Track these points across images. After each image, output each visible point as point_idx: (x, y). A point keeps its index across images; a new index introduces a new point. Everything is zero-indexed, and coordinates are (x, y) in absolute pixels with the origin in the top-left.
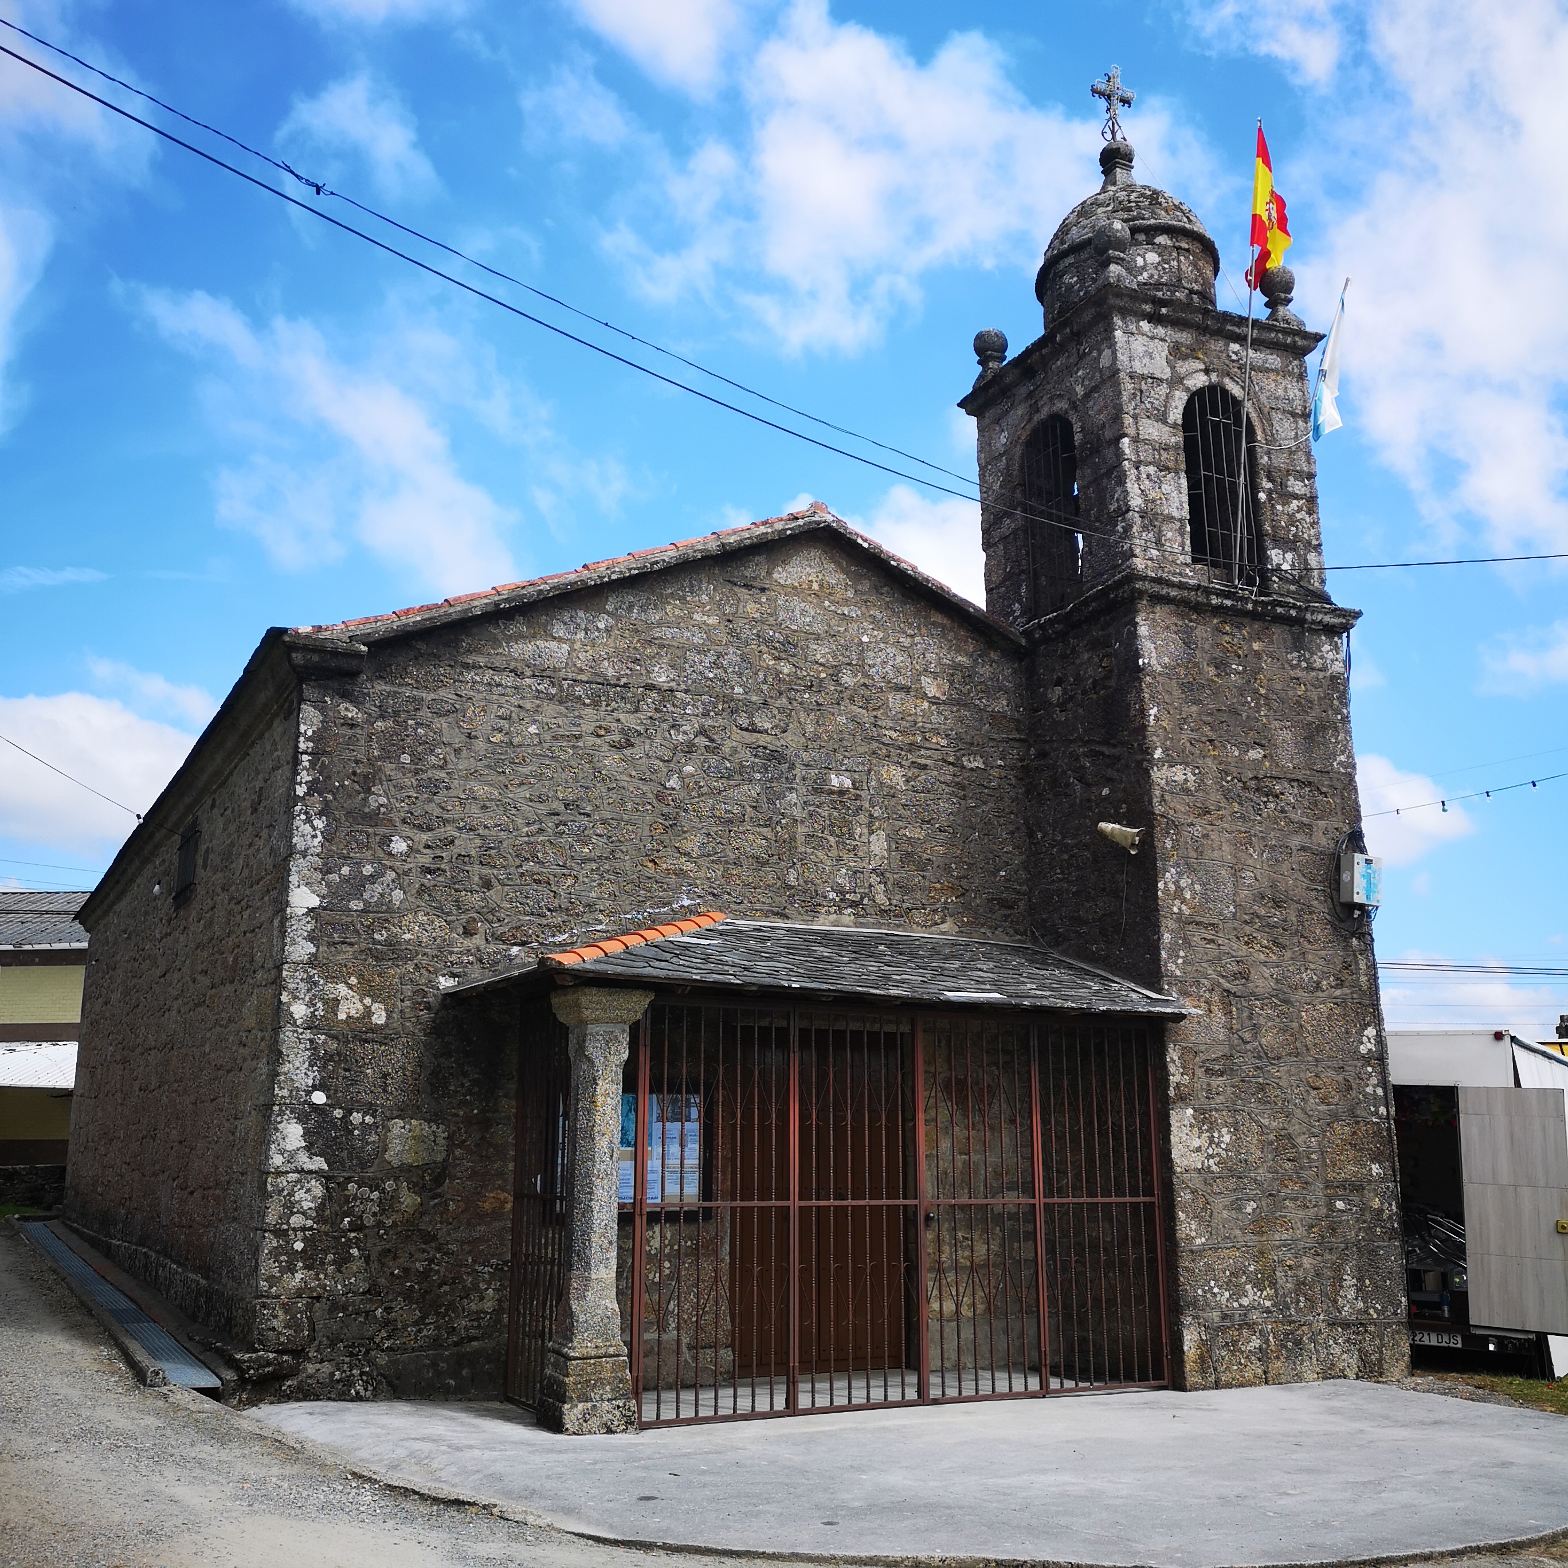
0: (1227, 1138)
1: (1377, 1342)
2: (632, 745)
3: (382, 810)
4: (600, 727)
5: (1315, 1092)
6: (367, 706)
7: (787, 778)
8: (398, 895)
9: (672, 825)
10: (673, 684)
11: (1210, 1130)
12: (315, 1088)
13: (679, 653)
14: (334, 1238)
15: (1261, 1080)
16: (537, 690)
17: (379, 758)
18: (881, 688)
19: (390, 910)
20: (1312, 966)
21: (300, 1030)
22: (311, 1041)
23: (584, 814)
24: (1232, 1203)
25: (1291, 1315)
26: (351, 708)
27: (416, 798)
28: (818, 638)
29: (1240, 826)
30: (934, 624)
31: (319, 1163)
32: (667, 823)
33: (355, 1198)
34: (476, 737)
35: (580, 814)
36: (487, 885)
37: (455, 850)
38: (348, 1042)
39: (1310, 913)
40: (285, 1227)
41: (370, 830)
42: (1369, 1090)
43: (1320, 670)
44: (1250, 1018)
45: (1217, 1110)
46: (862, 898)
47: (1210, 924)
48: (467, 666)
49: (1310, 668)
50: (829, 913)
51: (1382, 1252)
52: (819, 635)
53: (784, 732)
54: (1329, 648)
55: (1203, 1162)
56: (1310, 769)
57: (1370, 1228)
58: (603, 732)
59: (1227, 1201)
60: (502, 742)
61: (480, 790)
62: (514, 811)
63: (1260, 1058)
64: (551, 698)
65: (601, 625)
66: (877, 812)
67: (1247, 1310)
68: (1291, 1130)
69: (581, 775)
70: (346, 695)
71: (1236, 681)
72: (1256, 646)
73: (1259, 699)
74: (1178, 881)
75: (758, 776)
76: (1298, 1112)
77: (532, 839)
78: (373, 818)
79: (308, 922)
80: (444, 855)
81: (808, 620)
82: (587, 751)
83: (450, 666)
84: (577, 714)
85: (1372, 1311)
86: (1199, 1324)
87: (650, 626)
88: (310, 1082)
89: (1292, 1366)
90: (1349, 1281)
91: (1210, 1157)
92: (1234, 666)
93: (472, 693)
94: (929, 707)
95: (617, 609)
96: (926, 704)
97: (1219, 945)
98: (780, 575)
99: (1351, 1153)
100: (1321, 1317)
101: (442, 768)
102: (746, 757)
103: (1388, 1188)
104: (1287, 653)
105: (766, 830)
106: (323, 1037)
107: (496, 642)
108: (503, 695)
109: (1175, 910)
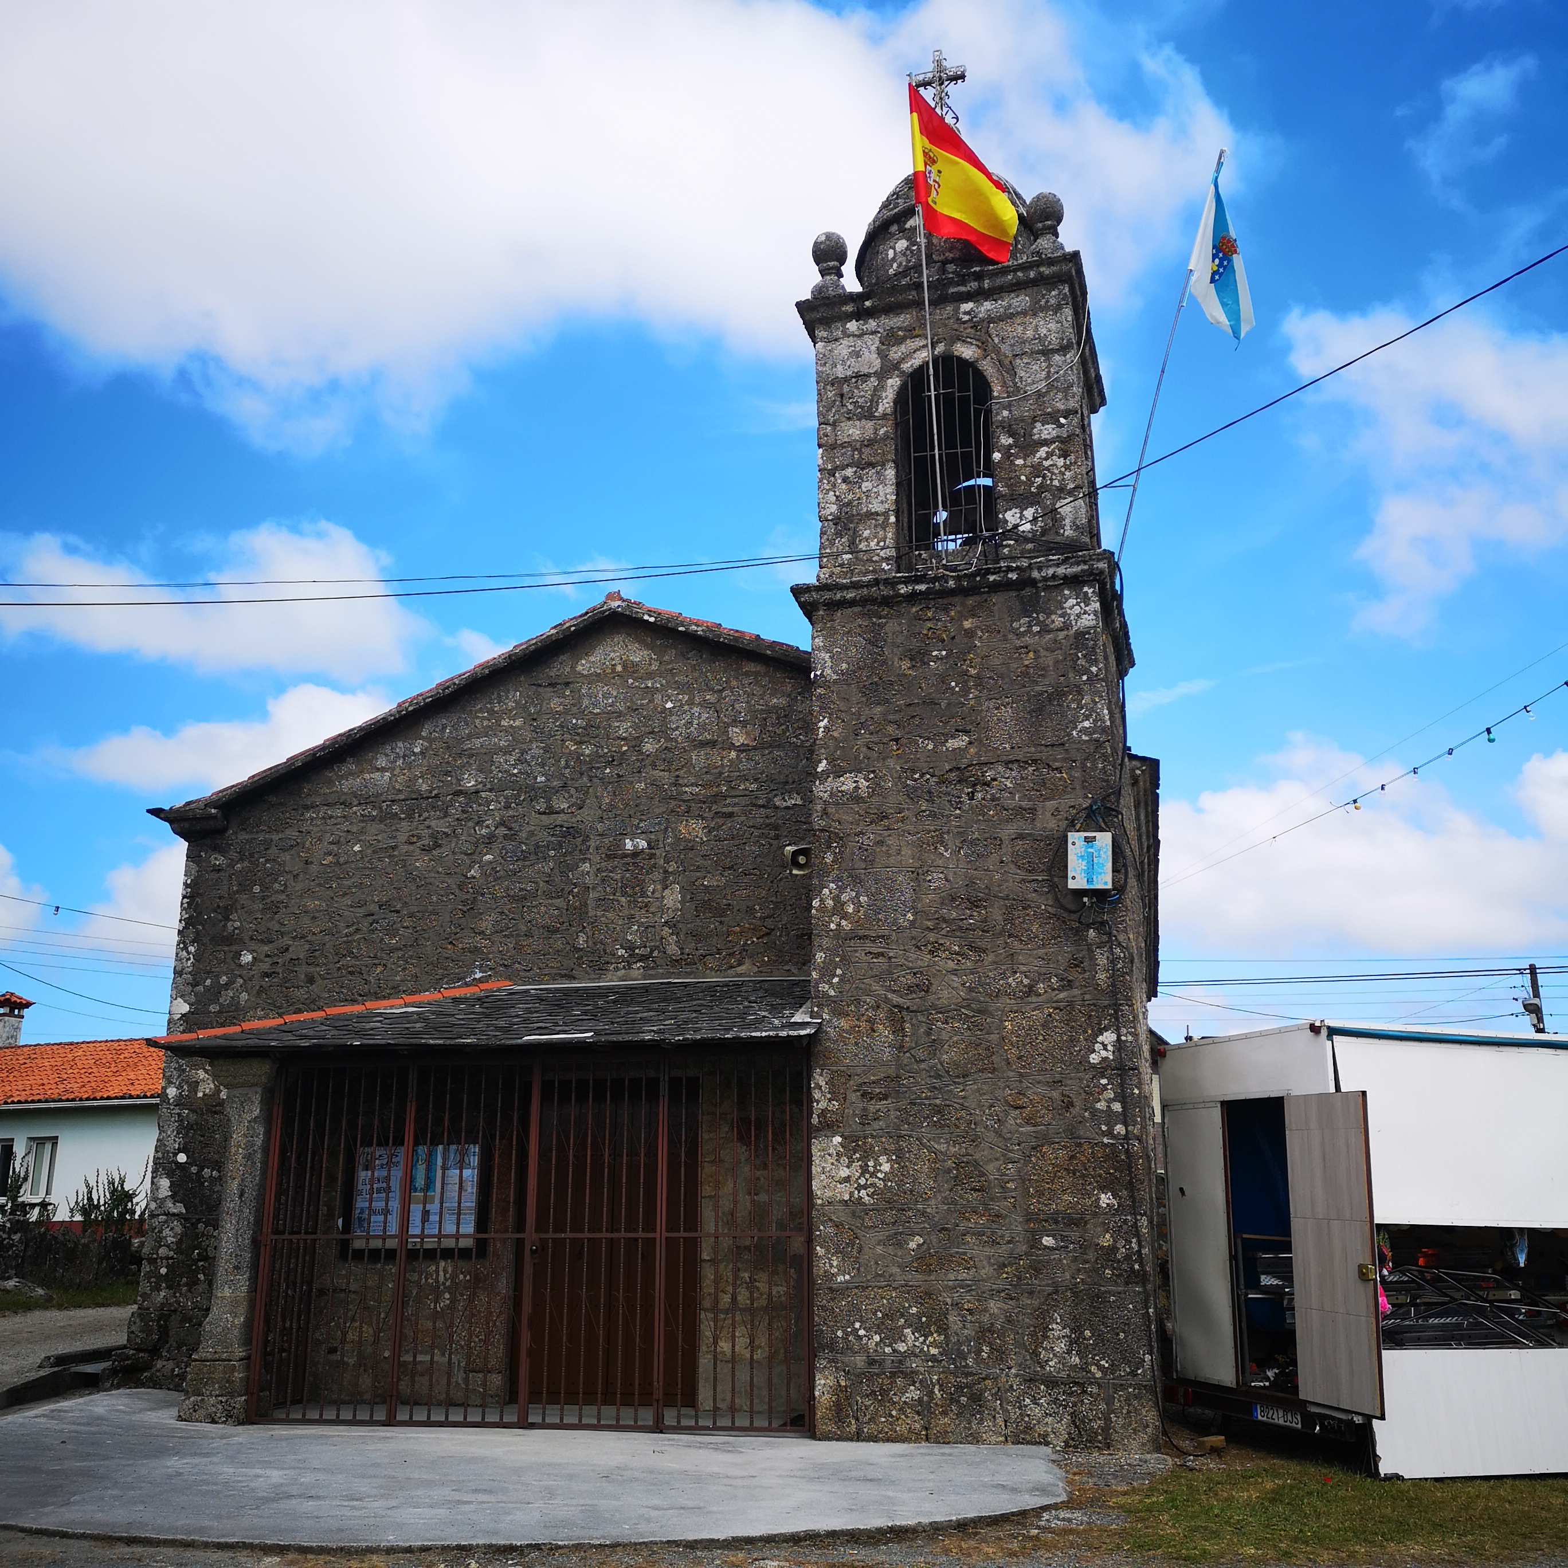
0: (886, 1167)
1: (1103, 1406)
2: (440, 846)
3: (237, 931)
4: (413, 836)
5: (1018, 1112)
6: (231, 853)
7: (580, 850)
8: (244, 996)
9: (470, 908)
10: (480, 786)
11: (864, 1158)
12: (180, 1151)
13: (486, 758)
14: (188, 1265)
15: (938, 1102)
16: (362, 815)
17: (237, 892)
18: (684, 748)
19: (237, 1009)
20: (1023, 968)
21: (172, 1107)
22: (179, 1115)
23: (394, 911)
24: (889, 1238)
25: (967, 1366)
26: (219, 857)
27: (262, 919)
28: (620, 715)
29: (930, 825)
30: (747, 674)
31: (180, 1208)
32: (465, 909)
33: (203, 1235)
34: (312, 863)
35: (391, 911)
36: (311, 980)
37: (289, 956)
38: (203, 1114)
39: (1024, 908)
40: (155, 1256)
41: (226, 949)
42: (1101, 1105)
43: (1061, 630)
44: (929, 1032)
45: (873, 1137)
46: (652, 951)
47: (879, 937)
48: (307, 808)
49: (1045, 630)
50: (617, 969)
51: (1112, 1298)
52: (621, 712)
53: (580, 808)
54: (1073, 601)
55: (851, 1194)
56: (1036, 746)
57: (1096, 1270)
58: (415, 839)
59: (882, 1235)
60: (331, 862)
61: (311, 904)
62: (337, 918)
63: (939, 1076)
64: (373, 819)
65: (417, 750)
66: (672, 867)
67: (903, 1358)
68: (977, 1156)
69: (395, 879)
70: (216, 849)
71: (937, 669)
72: (967, 624)
73: (966, 682)
74: (838, 896)
75: (552, 853)
76: (990, 1136)
77: (350, 938)
78: (229, 940)
79: (181, 1025)
80: (279, 961)
81: (610, 701)
82: (402, 858)
83: (294, 809)
84: (393, 828)
85: (1094, 1369)
86: (837, 1368)
87: (460, 741)
88: (177, 1146)
89: (964, 1424)
90: (1057, 1329)
91: (859, 1188)
92: (934, 654)
93: (311, 828)
94: (738, 756)
95: (431, 733)
96: (733, 754)
97: (890, 958)
98: (583, 666)
99: (1067, 1181)
100: (1013, 1371)
101: (283, 892)
102: (544, 837)
103: (1125, 1222)
104: (1012, 622)
105: (559, 900)
106: (186, 1112)
107: (330, 782)
108: (335, 824)
109: (833, 926)
